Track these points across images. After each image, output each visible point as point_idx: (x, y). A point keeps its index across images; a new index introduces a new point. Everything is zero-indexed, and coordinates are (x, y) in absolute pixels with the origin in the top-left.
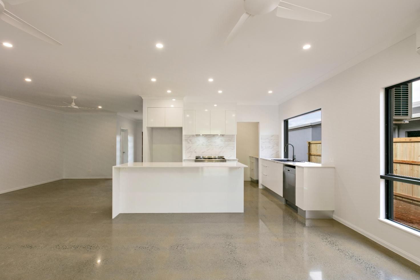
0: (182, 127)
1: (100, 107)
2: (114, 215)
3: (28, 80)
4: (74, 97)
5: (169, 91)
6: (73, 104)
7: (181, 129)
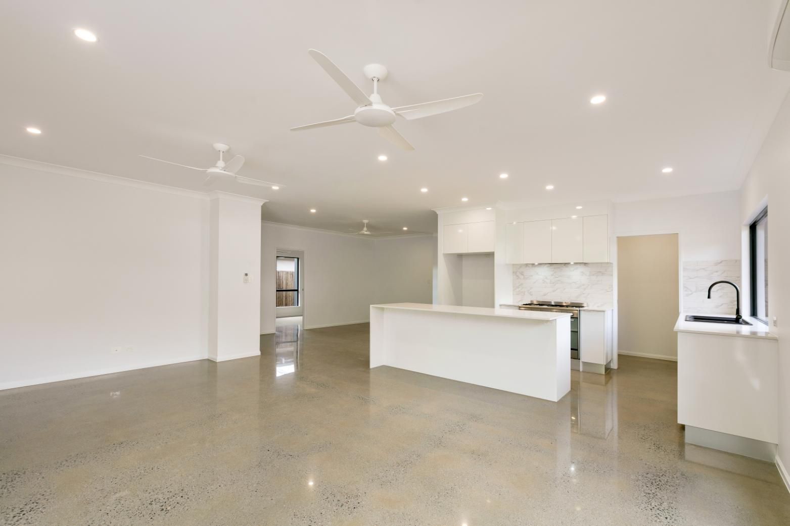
0: (494, 252)
1: (405, 229)
2: (373, 365)
3: (313, 211)
4: (366, 221)
5: (465, 200)
6: (365, 229)
7: (490, 255)
